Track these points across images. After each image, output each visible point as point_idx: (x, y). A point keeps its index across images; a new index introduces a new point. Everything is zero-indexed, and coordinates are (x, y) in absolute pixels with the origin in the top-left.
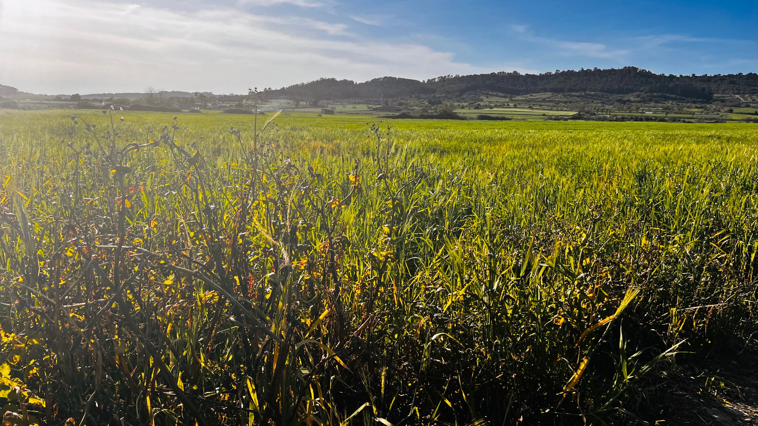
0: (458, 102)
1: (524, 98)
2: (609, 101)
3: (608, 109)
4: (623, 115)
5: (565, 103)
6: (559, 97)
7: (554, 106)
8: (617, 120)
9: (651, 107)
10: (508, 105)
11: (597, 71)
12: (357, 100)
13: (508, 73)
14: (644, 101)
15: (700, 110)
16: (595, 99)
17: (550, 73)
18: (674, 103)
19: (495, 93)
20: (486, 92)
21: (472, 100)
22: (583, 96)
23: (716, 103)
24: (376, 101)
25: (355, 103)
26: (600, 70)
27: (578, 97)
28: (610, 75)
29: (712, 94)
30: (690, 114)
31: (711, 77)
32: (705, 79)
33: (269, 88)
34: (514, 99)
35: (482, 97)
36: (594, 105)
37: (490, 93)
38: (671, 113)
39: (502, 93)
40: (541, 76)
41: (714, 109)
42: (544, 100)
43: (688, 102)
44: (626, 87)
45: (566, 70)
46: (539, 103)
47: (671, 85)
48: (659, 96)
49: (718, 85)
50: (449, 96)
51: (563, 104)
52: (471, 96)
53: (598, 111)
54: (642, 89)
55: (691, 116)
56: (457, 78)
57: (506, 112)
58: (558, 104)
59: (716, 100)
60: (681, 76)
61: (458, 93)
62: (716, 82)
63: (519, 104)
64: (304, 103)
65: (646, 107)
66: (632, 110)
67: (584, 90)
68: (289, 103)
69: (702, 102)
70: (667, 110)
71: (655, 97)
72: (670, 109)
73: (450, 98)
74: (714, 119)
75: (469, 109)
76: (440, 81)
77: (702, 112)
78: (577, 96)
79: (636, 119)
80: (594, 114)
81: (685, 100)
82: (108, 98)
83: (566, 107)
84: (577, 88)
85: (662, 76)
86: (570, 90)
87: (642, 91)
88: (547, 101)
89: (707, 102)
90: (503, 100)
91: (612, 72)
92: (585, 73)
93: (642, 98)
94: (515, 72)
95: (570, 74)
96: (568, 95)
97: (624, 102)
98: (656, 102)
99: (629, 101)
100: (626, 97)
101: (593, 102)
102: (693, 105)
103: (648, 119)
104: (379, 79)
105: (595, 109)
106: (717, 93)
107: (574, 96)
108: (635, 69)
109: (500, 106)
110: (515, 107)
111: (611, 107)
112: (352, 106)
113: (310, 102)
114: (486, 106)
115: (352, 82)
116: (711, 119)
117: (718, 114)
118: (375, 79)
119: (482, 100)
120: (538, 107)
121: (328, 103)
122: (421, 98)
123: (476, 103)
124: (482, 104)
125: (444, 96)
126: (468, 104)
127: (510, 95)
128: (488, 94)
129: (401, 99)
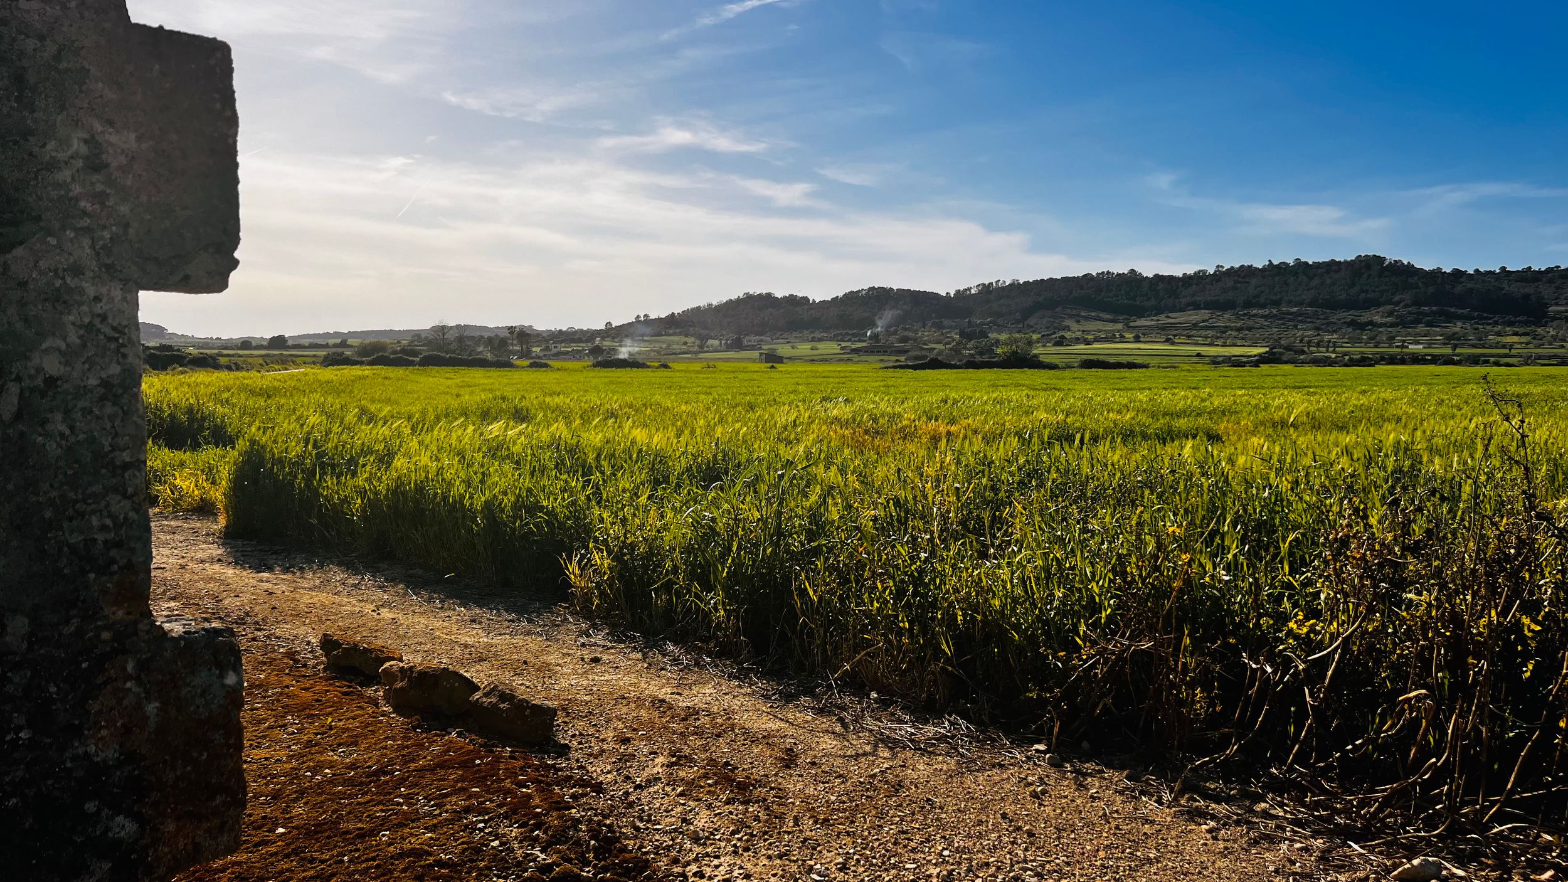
0: (1020, 332)
1: (1153, 323)
2: (1328, 324)
3: (1329, 342)
4: (1362, 353)
5: (1239, 330)
6: (1225, 319)
7: (1217, 338)
8: (1353, 363)
9: (1417, 335)
10: (1123, 337)
11: (1301, 266)
12: (817, 335)
13: (1119, 275)
14: (1403, 323)
15: (1524, 339)
16: (1300, 321)
17: (1205, 272)
18: (1468, 326)
19: (1093, 314)
20: (1074, 312)
21: (1048, 328)
22: (1275, 316)
23: (1555, 323)
24: (854, 335)
25: (813, 340)
26: (1306, 263)
27: (1265, 317)
28: (1328, 272)
29: (1546, 305)
30: (1504, 347)
31: (1540, 272)
32: (1528, 276)
33: (645, 315)
34: (1132, 324)
35: (1067, 323)
36: (1300, 333)
37: (1082, 314)
38: (1462, 346)
39: (1109, 312)
40: (1187, 279)
41: (1552, 336)
42: (1195, 326)
43: (1496, 323)
44: (1363, 295)
45: (1237, 266)
46: (1185, 333)
47: (1459, 289)
48: (1434, 313)
49: (1557, 288)
50: (1000, 321)
51: (1234, 333)
52: (1044, 321)
53: (1309, 346)
54: (1397, 298)
55: (1507, 351)
56: (1015, 286)
57: (1120, 352)
58: (1225, 332)
59: (1554, 319)
60: (1477, 271)
62: (1551, 281)
63: (1144, 334)
64: (716, 342)
65: (1409, 334)
66: (1379, 343)
67: (1277, 303)
68: (685, 343)
69: (1527, 323)
70: (1452, 339)
71: (1427, 315)
72: (1459, 339)
73: (1004, 326)
74: (1555, 356)
76: (980, 292)
77: (1527, 344)
78: (1263, 317)
79: (1392, 360)
80: (1303, 352)
81: (1490, 319)
82: (338, 341)
83: (1243, 339)
84: (1262, 300)
85: (1437, 273)
86: (1248, 304)
87: (1397, 304)
88: (1202, 328)
89: (1538, 324)
90: (1110, 327)
91: (1332, 266)
92: (1276, 271)
93: (1398, 317)
94: (1132, 271)
95: (1246, 272)
96: (1244, 315)
97: (1362, 327)
98: (1430, 324)
99: (1371, 323)
100: (1365, 317)
101: (1296, 327)
102: (1508, 329)
103: (1417, 360)
104: (859, 291)
105: (1301, 341)
106: (1557, 304)
107: (1254, 315)
108: (1379, 260)
109: (1106, 340)
110: (1137, 340)
111: (1335, 336)
112: (808, 346)
113: (727, 340)
114: (1077, 341)
115: (806, 299)
116: (1550, 357)
117: (1563, 347)
118: (851, 292)
119: (1068, 328)
120: (1183, 339)
122: (944, 328)
123: (1055, 333)
124: (1068, 335)
125: (990, 322)
126: (1039, 336)
127: (1124, 317)
128: (1078, 315)
129: (905, 329)
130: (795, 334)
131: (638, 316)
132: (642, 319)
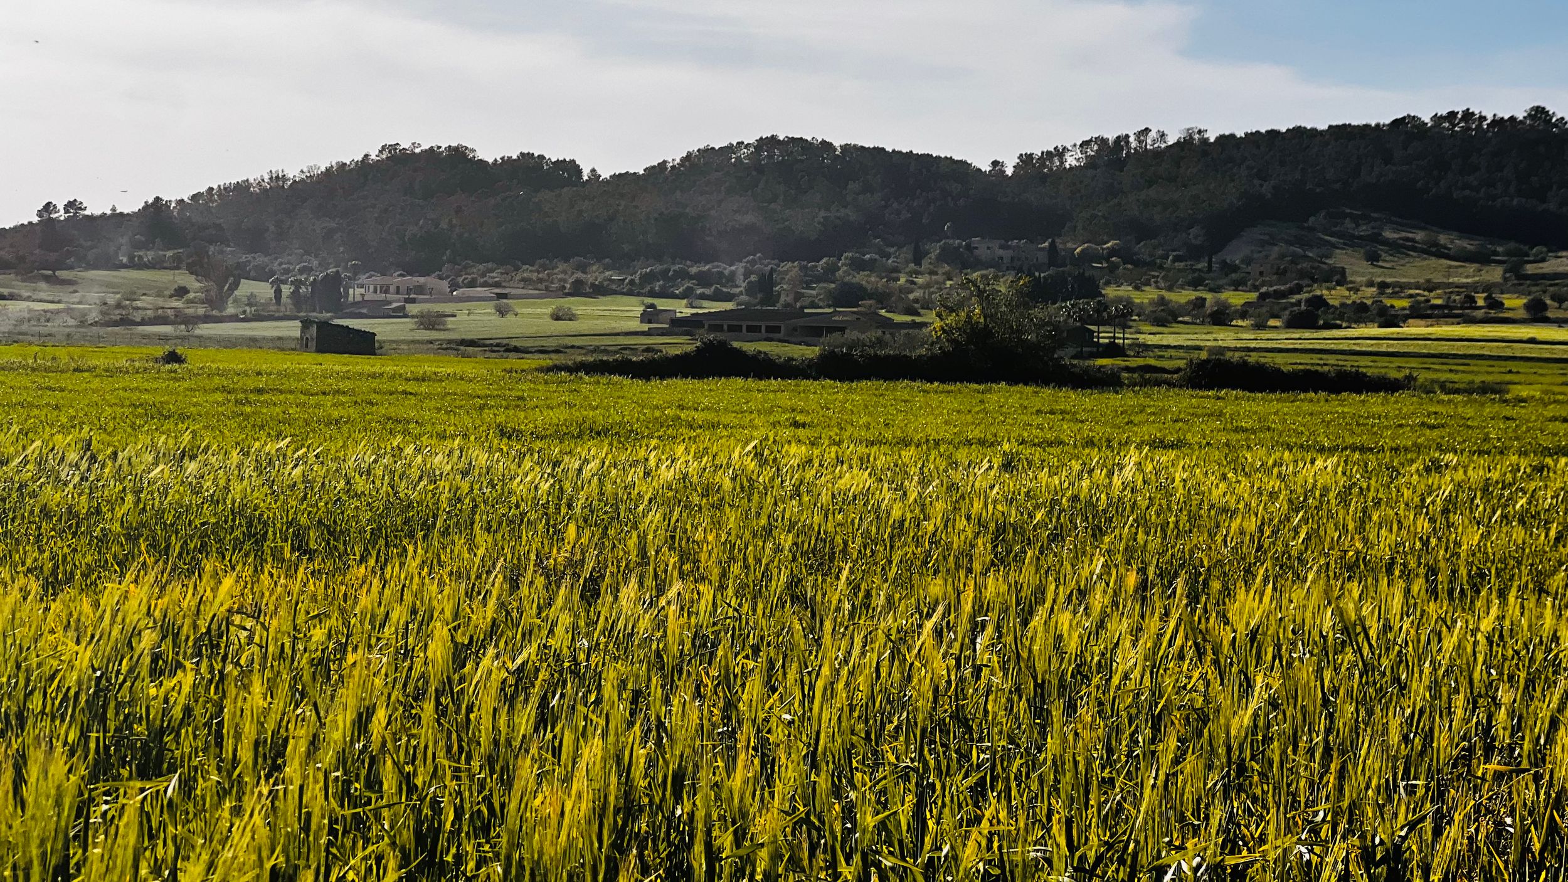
0: (1195, 284)
12: (595, 275)
13: (1498, 122)
19: (1419, 236)
20: (1364, 230)
21: (1281, 273)
25: (578, 290)
33: (71, 205)
34: (1530, 269)
37: (1388, 234)
39: (1465, 231)
50: (1143, 250)
52: (1274, 252)
57: (1475, 349)
61: (1196, 235)
63: (1559, 299)
68: (182, 292)
73: (1151, 265)
75: (1260, 326)
76: (1091, 163)
90: (1466, 275)
94: (1539, 113)
104: (730, 149)
109: (1444, 314)
110: (1537, 314)
112: (546, 308)
114: (1359, 313)
115: (570, 168)
118: (708, 152)
119: (1339, 277)
121: (420, 290)
122: (977, 265)
123: (1298, 289)
124: (1336, 296)
125: (1113, 252)
126: (1253, 296)
127: (1512, 245)
128: (1376, 238)
129: (859, 265)
130: (527, 272)
131: (48, 207)
132: (61, 215)
